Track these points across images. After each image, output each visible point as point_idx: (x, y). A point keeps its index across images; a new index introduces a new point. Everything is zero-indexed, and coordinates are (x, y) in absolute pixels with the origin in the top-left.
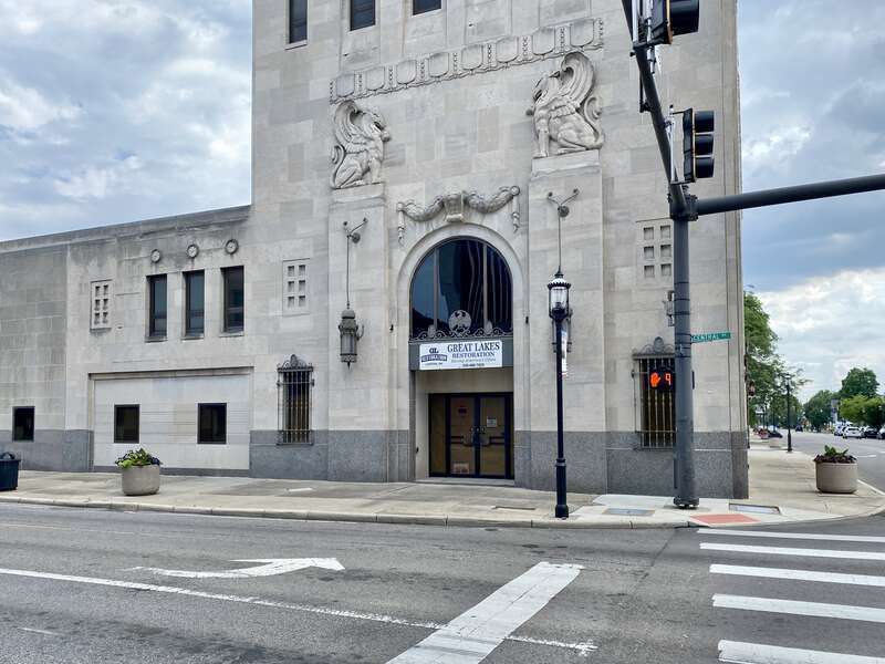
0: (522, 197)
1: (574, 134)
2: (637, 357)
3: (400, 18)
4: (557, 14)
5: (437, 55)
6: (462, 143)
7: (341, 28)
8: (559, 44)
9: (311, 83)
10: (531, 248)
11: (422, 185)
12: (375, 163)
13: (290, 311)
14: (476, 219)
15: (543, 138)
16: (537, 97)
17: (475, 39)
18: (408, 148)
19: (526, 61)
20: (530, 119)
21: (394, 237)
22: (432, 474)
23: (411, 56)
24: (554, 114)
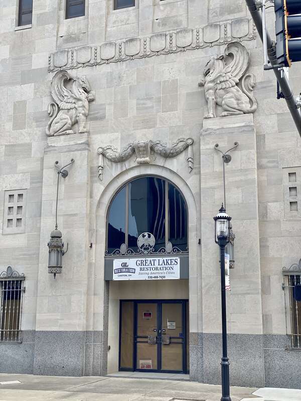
0: (195, 147)
1: (235, 102)
2: (285, 273)
3: (104, 12)
4: (222, 14)
5: (131, 40)
6: (150, 105)
7: (59, 16)
8: (223, 36)
9: (34, 55)
10: (203, 186)
11: (118, 135)
12: (82, 117)
13: (8, 230)
14: (160, 161)
15: (211, 104)
16: (207, 73)
17: (160, 30)
18: (107, 107)
19: (198, 47)
20: (201, 89)
21: (95, 174)
22: (121, 369)
23: (112, 40)
24: (219, 87)
